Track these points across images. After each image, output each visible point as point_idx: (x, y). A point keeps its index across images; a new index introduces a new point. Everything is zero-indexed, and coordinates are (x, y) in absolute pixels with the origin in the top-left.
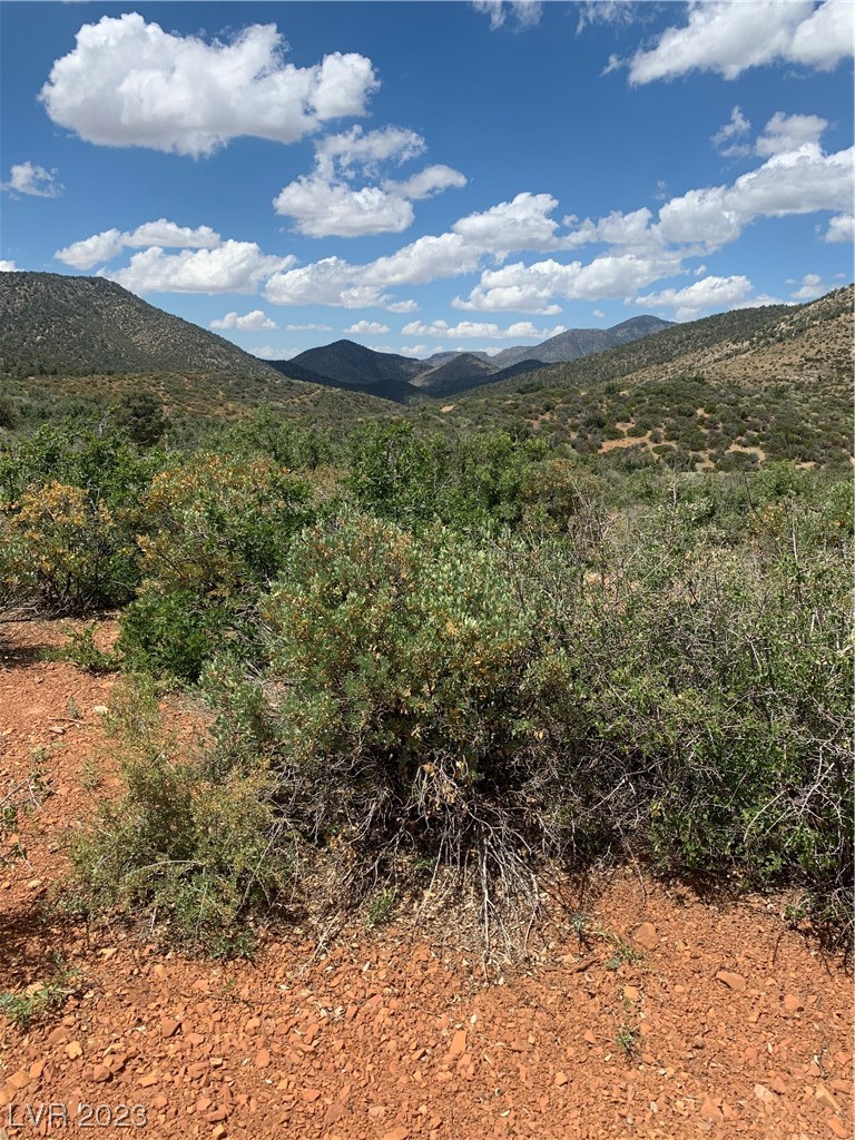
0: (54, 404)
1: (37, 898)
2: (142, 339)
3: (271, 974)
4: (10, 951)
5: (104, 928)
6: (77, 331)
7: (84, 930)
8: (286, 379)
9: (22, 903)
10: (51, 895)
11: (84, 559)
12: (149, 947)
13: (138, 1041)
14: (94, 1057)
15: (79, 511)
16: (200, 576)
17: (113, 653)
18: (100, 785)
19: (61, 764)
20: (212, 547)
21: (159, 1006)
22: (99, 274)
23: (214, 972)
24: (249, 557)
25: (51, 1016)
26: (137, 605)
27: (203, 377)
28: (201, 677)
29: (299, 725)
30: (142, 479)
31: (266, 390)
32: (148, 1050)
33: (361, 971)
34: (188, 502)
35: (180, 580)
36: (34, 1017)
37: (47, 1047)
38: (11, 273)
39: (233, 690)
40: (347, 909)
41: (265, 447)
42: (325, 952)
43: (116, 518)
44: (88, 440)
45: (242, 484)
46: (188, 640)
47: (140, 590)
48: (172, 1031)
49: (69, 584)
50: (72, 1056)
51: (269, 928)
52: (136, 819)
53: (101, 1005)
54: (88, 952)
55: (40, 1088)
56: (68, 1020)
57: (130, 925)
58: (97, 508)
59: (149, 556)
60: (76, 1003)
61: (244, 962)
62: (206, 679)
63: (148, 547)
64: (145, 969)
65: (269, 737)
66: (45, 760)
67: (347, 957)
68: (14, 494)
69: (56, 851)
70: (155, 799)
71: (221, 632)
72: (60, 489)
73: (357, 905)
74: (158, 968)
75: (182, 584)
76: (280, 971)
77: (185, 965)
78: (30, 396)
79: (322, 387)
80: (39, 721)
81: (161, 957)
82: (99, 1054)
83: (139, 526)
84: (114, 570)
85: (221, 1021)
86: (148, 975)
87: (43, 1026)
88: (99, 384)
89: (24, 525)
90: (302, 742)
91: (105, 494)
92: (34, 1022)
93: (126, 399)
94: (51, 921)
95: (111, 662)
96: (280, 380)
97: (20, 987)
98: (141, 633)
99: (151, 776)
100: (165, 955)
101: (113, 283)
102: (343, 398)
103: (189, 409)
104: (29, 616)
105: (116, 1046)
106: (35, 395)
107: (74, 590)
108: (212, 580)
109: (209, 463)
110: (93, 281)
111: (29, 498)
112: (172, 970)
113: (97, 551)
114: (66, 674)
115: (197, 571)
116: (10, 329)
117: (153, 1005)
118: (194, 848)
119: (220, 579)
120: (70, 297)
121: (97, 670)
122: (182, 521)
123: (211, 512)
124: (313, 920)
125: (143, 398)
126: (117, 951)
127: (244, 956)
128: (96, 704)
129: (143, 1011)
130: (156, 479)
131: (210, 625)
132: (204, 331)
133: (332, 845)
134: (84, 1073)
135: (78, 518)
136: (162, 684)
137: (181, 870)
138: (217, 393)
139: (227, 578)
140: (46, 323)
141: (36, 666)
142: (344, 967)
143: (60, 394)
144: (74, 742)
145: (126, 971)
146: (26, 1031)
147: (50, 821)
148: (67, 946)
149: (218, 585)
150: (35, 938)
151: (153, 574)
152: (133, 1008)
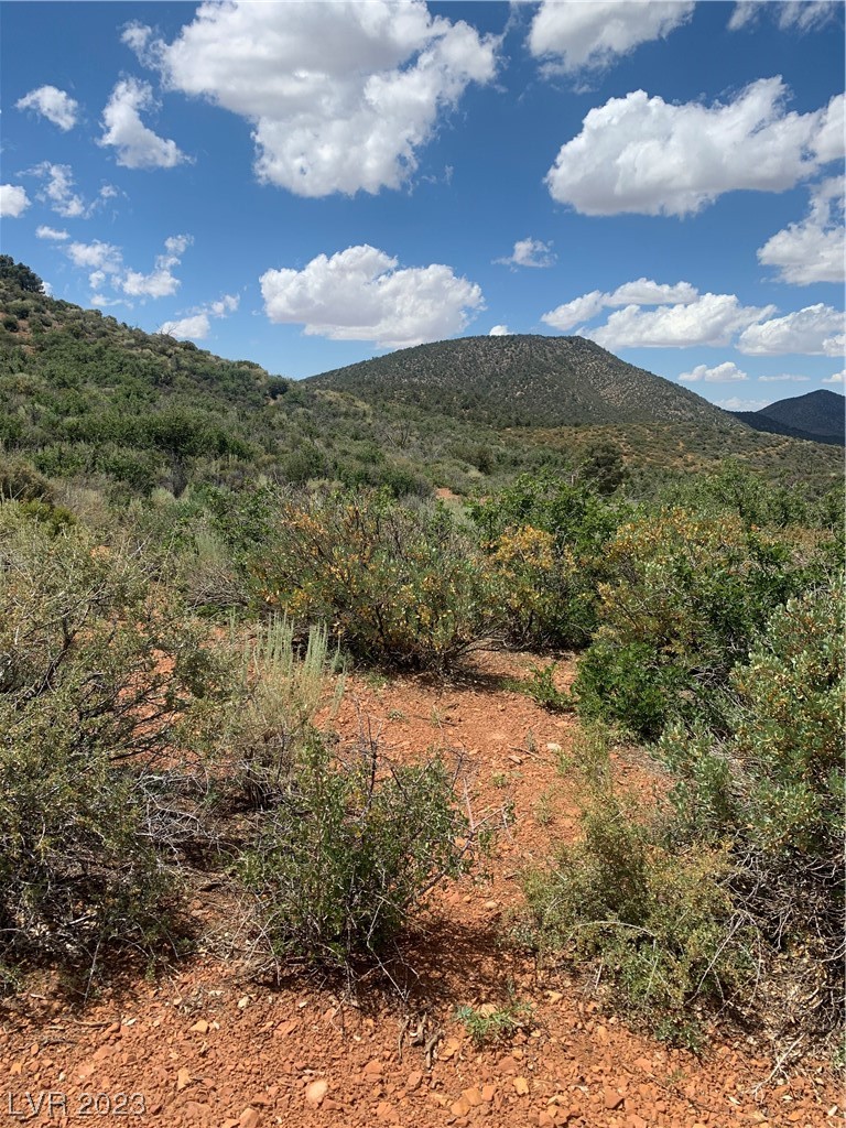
0: (525, 453)
1: (493, 919)
2: (611, 393)
3: (720, 1079)
4: (469, 964)
5: (551, 969)
6: (552, 387)
7: (533, 965)
8: (752, 431)
9: (480, 920)
10: (505, 921)
11: (547, 600)
12: (593, 1004)
13: (581, 1101)
14: (540, 1101)
15: (547, 554)
16: (655, 630)
17: (568, 693)
18: (551, 823)
19: (517, 793)
20: (677, 603)
21: (602, 1071)
22: (578, 333)
23: (658, 1055)
24: (714, 617)
25: (502, 1042)
26: (596, 651)
27: (665, 428)
28: (662, 738)
29: (772, 815)
30: (608, 529)
31: (729, 442)
32: (591, 1115)
33: (825, 1114)
34: (650, 555)
35: (635, 631)
36: (487, 1038)
37: (498, 1073)
38: (502, 337)
39: (695, 760)
40: (812, 1034)
41: (730, 502)
42: (783, 1076)
43: (579, 563)
44: (561, 489)
45: (707, 541)
46: (643, 695)
47: (595, 636)
48: (615, 1103)
49: (531, 621)
50: (520, 1093)
51: (718, 1026)
52: (589, 869)
53: (546, 1048)
54: (536, 989)
55: (491, 1113)
56: (517, 1052)
57: (575, 975)
58: (562, 552)
59: (608, 603)
60: (525, 1038)
61: (691, 1055)
62: (667, 741)
63: (608, 596)
64: (589, 1025)
65: (732, 817)
66: (504, 786)
67: (809, 1091)
68: (492, 535)
69: (511, 878)
70: (610, 854)
71: (677, 691)
72: (532, 533)
73: (824, 1034)
74: (601, 1030)
75: (637, 636)
76: (730, 1080)
77: (628, 1036)
78: (506, 445)
79: (791, 439)
80: (500, 747)
81: (605, 1019)
82: (545, 1100)
83: (599, 574)
84: (573, 613)
85: (665, 1112)
86: (591, 1033)
87: (494, 1050)
88: (566, 435)
89: (499, 563)
90: (773, 833)
91: (571, 539)
92: (487, 1043)
93: (590, 449)
94: (505, 947)
95: (566, 702)
96: (745, 431)
97: (475, 1003)
98: (597, 680)
99: (610, 830)
100: (608, 1018)
101: (589, 341)
102: (814, 452)
103: (648, 459)
104: (497, 647)
105: (561, 1098)
106: (510, 444)
107: (536, 627)
108: (667, 636)
109: (675, 516)
110: (571, 340)
111: (506, 539)
112: (615, 1037)
113: (559, 594)
114: (524, 705)
115: (653, 624)
116: (496, 386)
117: (596, 1069)
118: (647, 916)
119: (676, 636)
120: (549, 355)
121: (552, 707)
122: (644, 573)
123: (679, 569)
124: (771, 1035)
125: (606, 449)
126: (563, 998)
127: (691, 1049)
128: (550, 741)
129: (586, 1070)
130: (620, 530)
131: (666, 682)
132: (671, 384)
133: (794, 954)
134: (531, 1115)
135: (545, 560)
136: (613, 733)
137: (630, 934)
138: (678, 445)
139: (683, 634)
140: (526, 379)
141: (499, 694)
142: (804, 1102)
143: (530, 444)
144: (530, 774)
145: (571, 1021)
146: (479, 1050)
147: (506, 847)
148: (517, 977)
149: (673, 641)
150: (490, 959)
151: (608, 621)
152: (576, 1063)
